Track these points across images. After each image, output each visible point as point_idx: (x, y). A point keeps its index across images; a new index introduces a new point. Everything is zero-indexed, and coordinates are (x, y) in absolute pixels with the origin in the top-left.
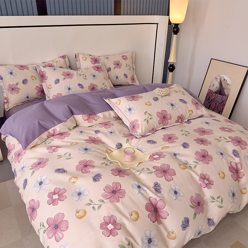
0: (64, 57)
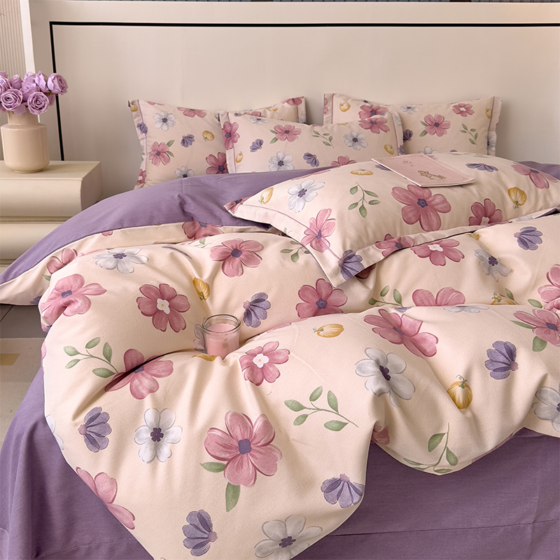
0: (295, 101)
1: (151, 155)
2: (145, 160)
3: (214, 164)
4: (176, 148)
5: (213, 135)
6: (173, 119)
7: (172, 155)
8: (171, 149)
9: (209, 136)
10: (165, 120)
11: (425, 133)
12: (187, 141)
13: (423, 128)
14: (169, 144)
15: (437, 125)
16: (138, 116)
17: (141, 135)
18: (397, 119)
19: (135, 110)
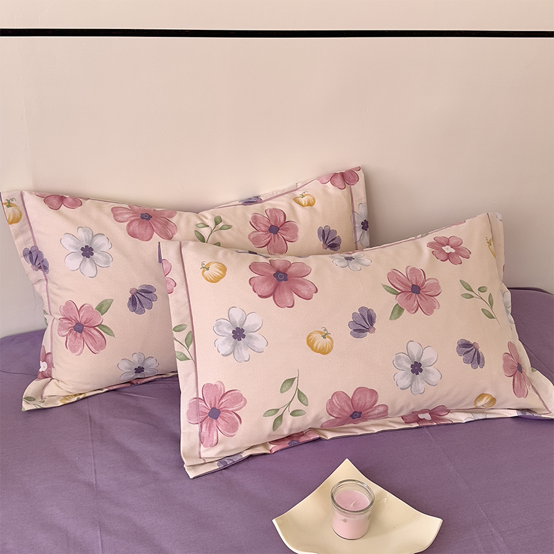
0: (345, 178)
1: (62, 327)
4: (118, 316)
6: (106, 248)
7: (110, 333)
8: (106, 319)
10: (87, 252)
12: (141, 299)
14: (103, 308)
16: (22, 232)
17: (33, 275)
19: (15, 220)
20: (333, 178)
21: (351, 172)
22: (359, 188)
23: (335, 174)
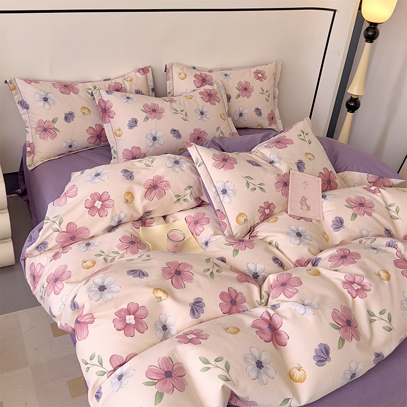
1: (37, 131)
2: (30, 133)
3: (93, 134)
4: (61, 124)
5: (89, 110)
6: (53, 98)
7: (58, 131)
8: (56, 126)
9: (86, 111)
10: (46, 99)
11: (239, 96)
12: (69, 117)
13: (237, 92)
14: (54, 121)
15: (246, 89)
16: (17, 94)
17: (22, 111)
18: (222, 88)
19: (14, 89)
20: (139, 71)
21: (146, 68)
22: (150, 75)
23: (140, 69)
